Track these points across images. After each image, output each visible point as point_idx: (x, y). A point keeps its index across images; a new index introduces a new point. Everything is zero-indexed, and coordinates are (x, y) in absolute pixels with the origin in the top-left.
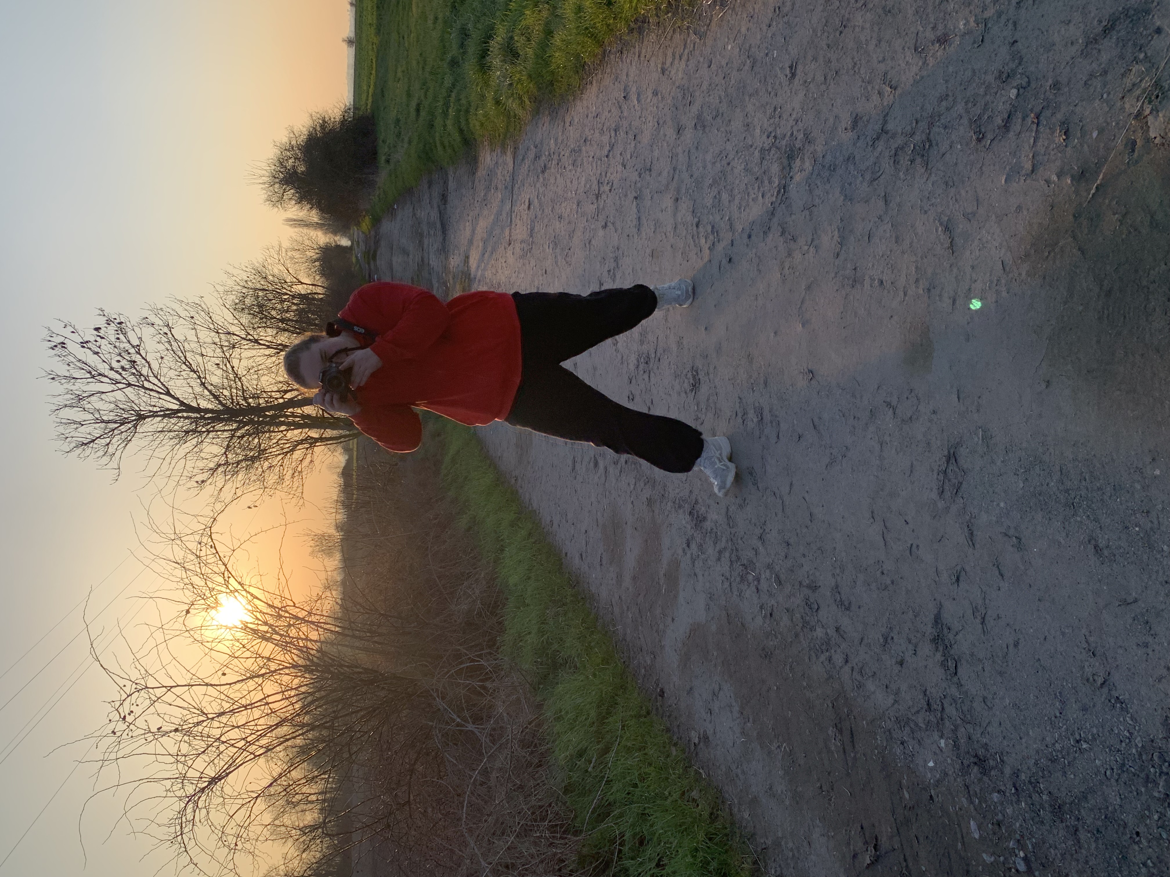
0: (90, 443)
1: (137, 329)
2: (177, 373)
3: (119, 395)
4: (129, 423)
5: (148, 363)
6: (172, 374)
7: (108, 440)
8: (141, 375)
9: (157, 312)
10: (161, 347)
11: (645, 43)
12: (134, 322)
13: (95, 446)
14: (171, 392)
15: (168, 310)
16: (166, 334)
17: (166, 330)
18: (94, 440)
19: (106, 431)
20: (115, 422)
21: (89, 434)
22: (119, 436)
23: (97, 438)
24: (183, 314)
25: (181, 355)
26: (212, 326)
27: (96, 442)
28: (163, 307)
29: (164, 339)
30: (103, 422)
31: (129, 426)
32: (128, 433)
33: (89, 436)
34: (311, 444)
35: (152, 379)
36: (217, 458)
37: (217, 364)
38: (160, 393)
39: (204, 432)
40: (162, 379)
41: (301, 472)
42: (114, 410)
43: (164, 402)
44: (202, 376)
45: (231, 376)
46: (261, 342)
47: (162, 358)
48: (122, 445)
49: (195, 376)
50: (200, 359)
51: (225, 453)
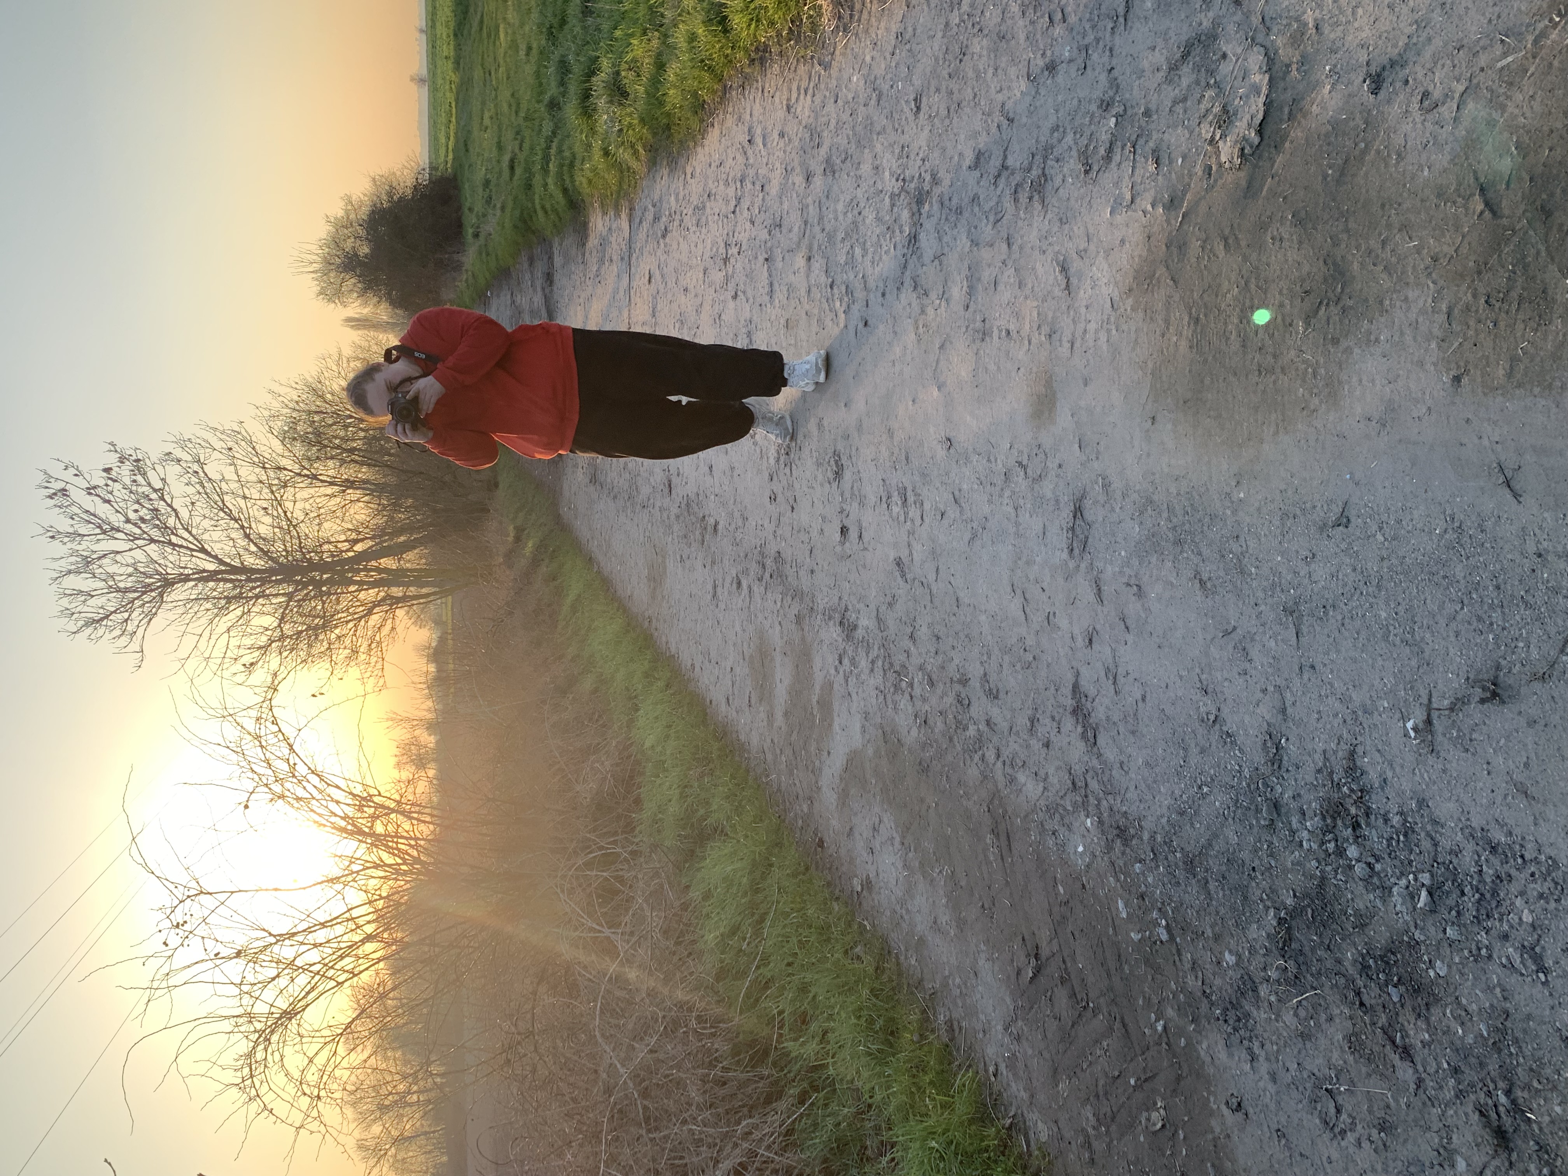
0: (102, 619)
1: (159, 468)
2: (213, 523)
3: (138, 555)
4: (152, 591)
5: (175, 510)
6: (206, 523)
7: (126, 615)
8: (167, 527)
9: (183, 443)
10: (190, 490)
11: (769, 75)
12: (154, 459)
13: (110, 623)
14: (206, 546)
15: (198, 441)
16: (196, 472)
17: (196, 467)
18: (108, 616)
19: (124, 603)
20: (135, 591)
21: (102, 607)
22: (141, 609)
23: (112, 613)
24: (218, 445)
25: (217, 498)
26: (256, 459)
27: (110, 618)
28: (192, 437)
29: (194, 480)
30: (118, 590)
31: (153, 594)
32: (153, 605)
33: (101, 611)
34: (391, 605)
35: (181, 532)
36: (269, 633)
37: (265, 509)
38: (192, 550)
39: (251, 598)
40: (194, 532)
41: (379, 643)
42: (130, 575)
43: (198, 562)
44: (246, 525)
45: (284, 524)
46: (321, 477)
47: (193, 503)
48: (146, 620)
49: (237, 526)
50: (242, 502)
51: (279, 626)
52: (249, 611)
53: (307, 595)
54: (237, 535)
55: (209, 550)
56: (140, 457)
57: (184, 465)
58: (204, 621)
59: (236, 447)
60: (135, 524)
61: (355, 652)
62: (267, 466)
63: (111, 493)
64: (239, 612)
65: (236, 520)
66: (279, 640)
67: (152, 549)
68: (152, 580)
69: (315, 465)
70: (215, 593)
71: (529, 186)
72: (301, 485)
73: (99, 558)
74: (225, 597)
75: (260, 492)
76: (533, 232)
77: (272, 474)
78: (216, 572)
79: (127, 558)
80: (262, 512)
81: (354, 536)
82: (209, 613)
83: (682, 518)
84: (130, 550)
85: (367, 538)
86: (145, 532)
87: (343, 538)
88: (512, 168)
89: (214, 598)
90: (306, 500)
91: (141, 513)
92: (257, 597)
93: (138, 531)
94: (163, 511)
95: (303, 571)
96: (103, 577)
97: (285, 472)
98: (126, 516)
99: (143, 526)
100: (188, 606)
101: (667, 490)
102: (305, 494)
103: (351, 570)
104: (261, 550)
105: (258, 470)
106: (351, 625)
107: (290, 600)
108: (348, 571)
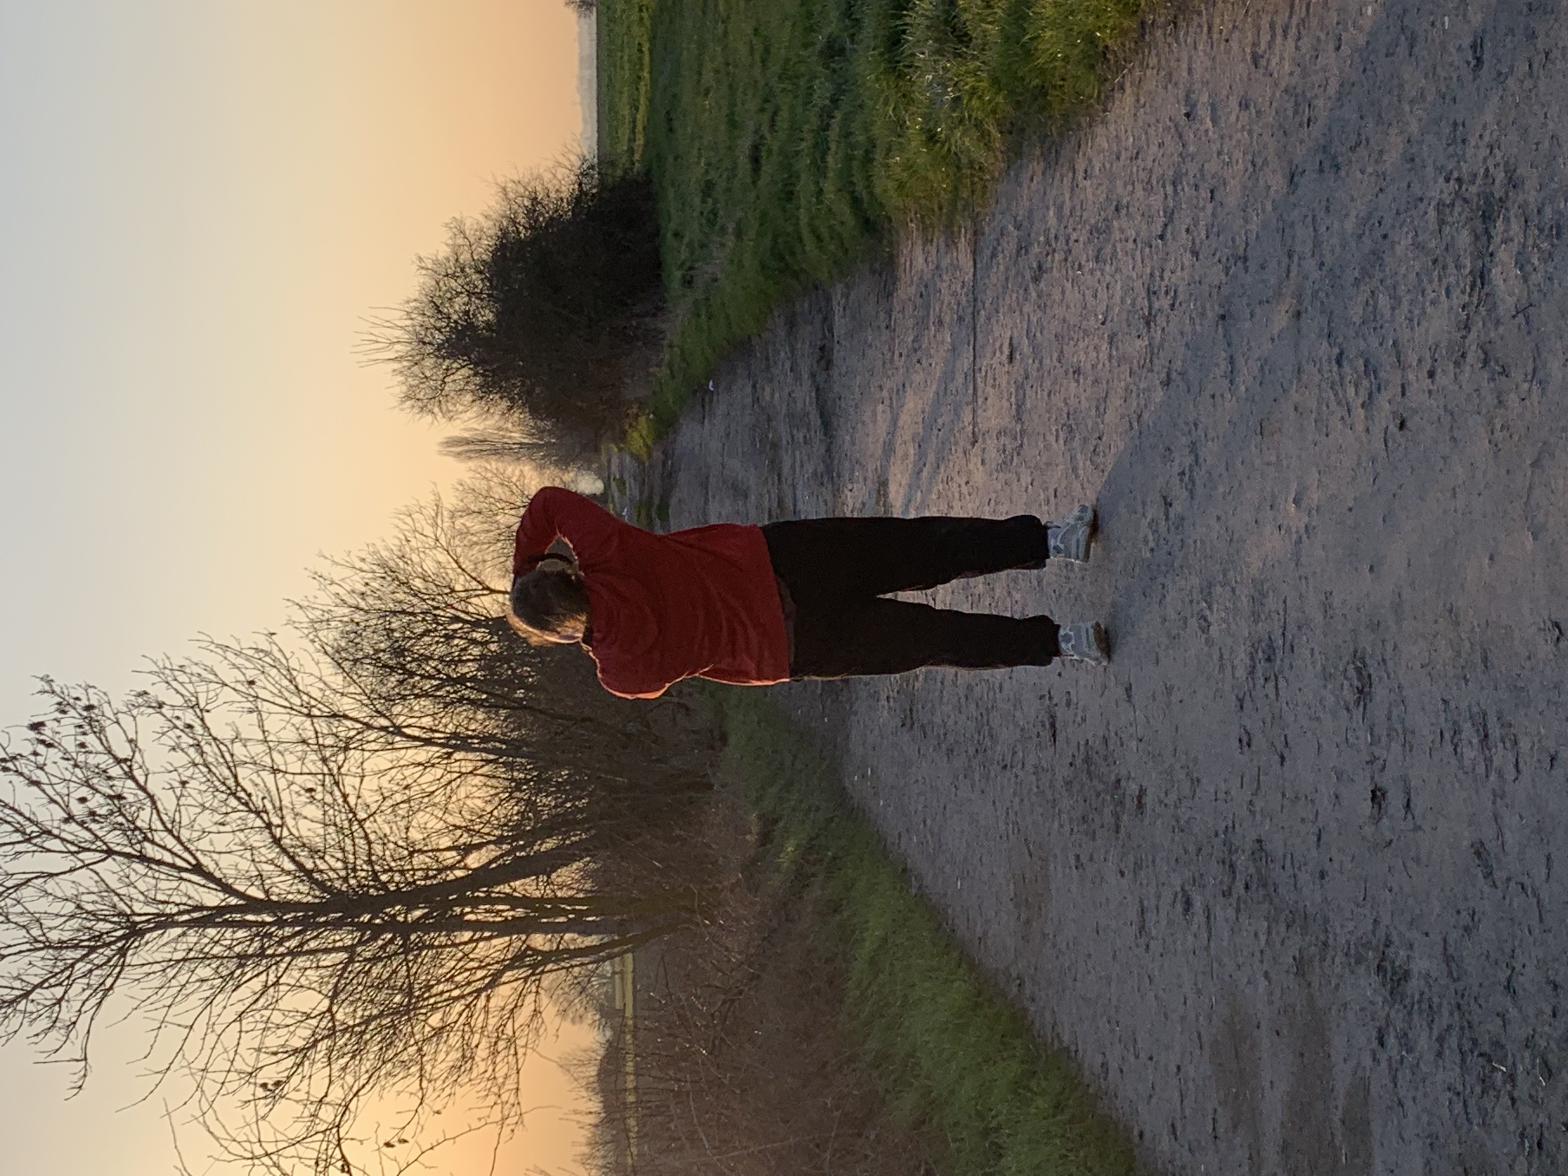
0: (17, 1000)
1: (125, 720)
2: (217, 818)
4: (108, 945)
5: (151, 797)
6: (206, 820)
7: (59, 991)
9: (170, 674)
13: (31, 1007)
14: (205, 860)
15: (197, 670)
16: (190, 726)
17: (192, 717)
18: (29, 993)
19: (57, 970)
20: (76, 947)
21: (18, 978)
22: (85, 981)
23: (36, 987)
24: (230, 676)
25: (226, 773)
26: (296, 701)
27: (31, 997)
28: (185, 663)
30: (48, 945)
31: (108, 952)
32: (106, 970)
33: (17, 984)
34: (533, 967)
35: (162, 837)
36: (314, 1022)
37: (311, 790)
38: (181, 869)
39: (283, 955)
40: (185, 835)
41: (512, 1041)
42: (73, 916)
43: (190, 889)
44: (276, 821)
45: (342, 819)
46: (407, 731)
47: (184, 783)
48: (94, 1001)
49: (259, 823)
50: (269, 778)
51: (329, 1010)
52: (276, 983)
53: (383, 947)
54: (260, 839)
55: (212, 867)
56: (94, 702)
57: (169, 715)
58: (195, 1001)
59: (261, 681)
60: (82, 824)
61: (467, 1057)
62: (315, 712)
63: (41, 768)
64: (257, 984)
65: (258, 813)
66: (328, 1037)
67: (110, 869)
68: (109, 926)
69: (397, 709)
70: (217, 950)
71: (789, 195)
72: (373, 746)
73: (17, 887)
74: (239, 956)
75: (302, 760)
76: (796, 275)
77: (322, 726)
78: (220, 910)
79: (64, 886)
80: (305, 797)
81: (465, 839)
82: (206, 986)
83: (1076, 788)
84: (71, 870)
85: (489, 842)
86: (97, 837)
87: (445, 842)
88: (756, 160)
89: (215, 957)
90: (382, 773)
91: (91, 804)
92: (294, 953)
93: (88, 836)
94: (131, 798)
95: (375, 905)
96: (22, 920)
97: (348, 723)
98: (66, 808)
99: (94, 826)
100: (171, 973)
101: (1046, 734)
102: (383, 760)
103: (462, 901)
104: (300, 866)
105: (298, 720)
106: (458, 1007)
107: (351, 960)
108: (456, 903)
